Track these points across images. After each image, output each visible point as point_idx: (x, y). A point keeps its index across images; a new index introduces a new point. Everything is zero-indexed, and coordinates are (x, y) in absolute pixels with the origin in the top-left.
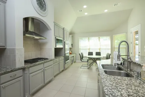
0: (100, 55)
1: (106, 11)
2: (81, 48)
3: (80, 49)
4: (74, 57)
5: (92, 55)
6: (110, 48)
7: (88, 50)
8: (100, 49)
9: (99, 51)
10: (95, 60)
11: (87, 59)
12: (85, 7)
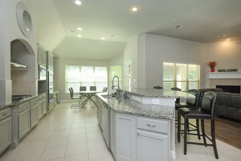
0: (96, 90)
1: (103, 39)
2: (69, 81)
3: (67, 82)
4: (58, 94)
5: (85, 90)
6: (107, 81)
7: (79, 84)
8: (95, 83)
9: (94, 85)
10: (89, 96)
11: (79, 96)
12: (80, 29)
